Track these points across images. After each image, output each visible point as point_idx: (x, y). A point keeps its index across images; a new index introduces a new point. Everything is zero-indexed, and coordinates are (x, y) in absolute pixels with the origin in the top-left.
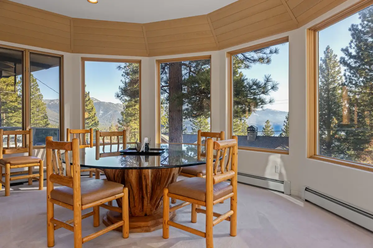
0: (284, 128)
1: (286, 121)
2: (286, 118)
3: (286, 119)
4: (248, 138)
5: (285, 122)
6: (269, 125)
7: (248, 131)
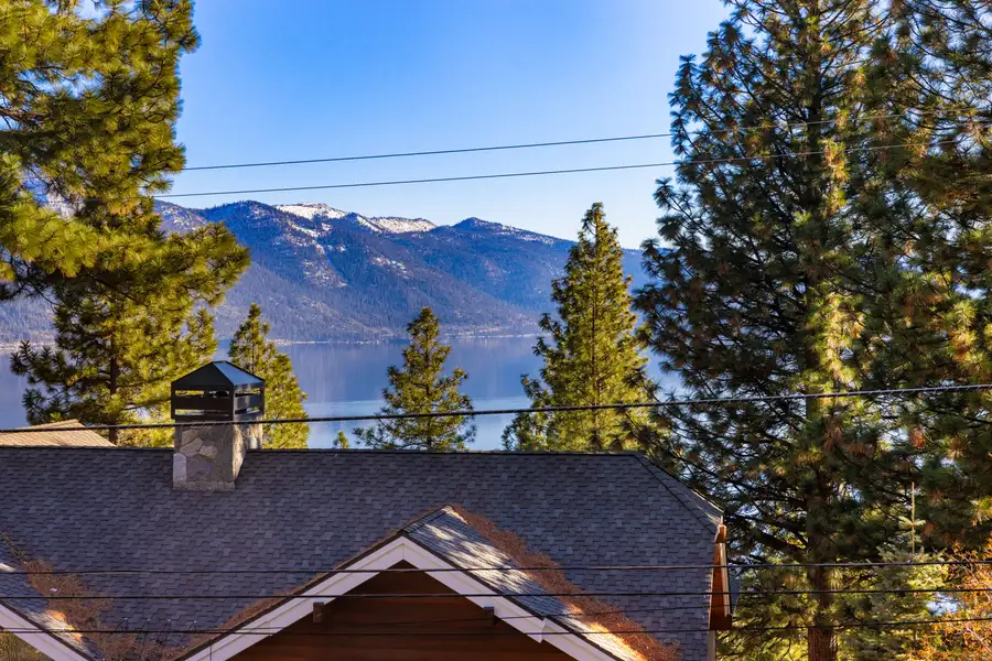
0: (544, 372)
1: (555, 317)
2: (555, 298)
3: (557, 305)
4: (180, 471)
5: (544, 323)
6: (433, 350)
7: (180, 412)
